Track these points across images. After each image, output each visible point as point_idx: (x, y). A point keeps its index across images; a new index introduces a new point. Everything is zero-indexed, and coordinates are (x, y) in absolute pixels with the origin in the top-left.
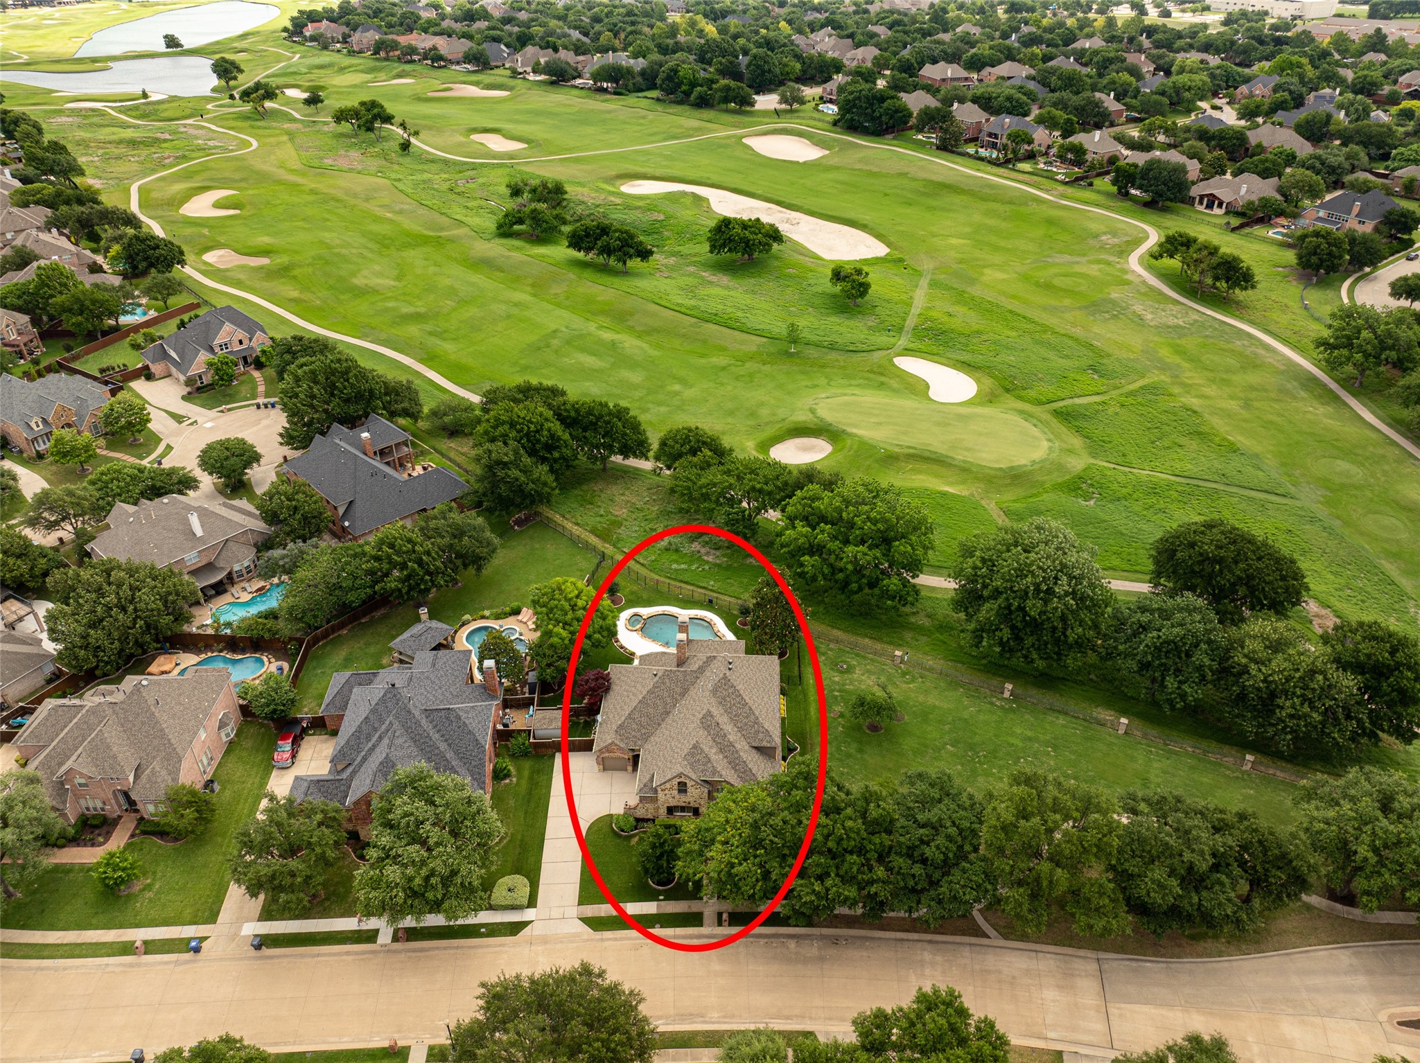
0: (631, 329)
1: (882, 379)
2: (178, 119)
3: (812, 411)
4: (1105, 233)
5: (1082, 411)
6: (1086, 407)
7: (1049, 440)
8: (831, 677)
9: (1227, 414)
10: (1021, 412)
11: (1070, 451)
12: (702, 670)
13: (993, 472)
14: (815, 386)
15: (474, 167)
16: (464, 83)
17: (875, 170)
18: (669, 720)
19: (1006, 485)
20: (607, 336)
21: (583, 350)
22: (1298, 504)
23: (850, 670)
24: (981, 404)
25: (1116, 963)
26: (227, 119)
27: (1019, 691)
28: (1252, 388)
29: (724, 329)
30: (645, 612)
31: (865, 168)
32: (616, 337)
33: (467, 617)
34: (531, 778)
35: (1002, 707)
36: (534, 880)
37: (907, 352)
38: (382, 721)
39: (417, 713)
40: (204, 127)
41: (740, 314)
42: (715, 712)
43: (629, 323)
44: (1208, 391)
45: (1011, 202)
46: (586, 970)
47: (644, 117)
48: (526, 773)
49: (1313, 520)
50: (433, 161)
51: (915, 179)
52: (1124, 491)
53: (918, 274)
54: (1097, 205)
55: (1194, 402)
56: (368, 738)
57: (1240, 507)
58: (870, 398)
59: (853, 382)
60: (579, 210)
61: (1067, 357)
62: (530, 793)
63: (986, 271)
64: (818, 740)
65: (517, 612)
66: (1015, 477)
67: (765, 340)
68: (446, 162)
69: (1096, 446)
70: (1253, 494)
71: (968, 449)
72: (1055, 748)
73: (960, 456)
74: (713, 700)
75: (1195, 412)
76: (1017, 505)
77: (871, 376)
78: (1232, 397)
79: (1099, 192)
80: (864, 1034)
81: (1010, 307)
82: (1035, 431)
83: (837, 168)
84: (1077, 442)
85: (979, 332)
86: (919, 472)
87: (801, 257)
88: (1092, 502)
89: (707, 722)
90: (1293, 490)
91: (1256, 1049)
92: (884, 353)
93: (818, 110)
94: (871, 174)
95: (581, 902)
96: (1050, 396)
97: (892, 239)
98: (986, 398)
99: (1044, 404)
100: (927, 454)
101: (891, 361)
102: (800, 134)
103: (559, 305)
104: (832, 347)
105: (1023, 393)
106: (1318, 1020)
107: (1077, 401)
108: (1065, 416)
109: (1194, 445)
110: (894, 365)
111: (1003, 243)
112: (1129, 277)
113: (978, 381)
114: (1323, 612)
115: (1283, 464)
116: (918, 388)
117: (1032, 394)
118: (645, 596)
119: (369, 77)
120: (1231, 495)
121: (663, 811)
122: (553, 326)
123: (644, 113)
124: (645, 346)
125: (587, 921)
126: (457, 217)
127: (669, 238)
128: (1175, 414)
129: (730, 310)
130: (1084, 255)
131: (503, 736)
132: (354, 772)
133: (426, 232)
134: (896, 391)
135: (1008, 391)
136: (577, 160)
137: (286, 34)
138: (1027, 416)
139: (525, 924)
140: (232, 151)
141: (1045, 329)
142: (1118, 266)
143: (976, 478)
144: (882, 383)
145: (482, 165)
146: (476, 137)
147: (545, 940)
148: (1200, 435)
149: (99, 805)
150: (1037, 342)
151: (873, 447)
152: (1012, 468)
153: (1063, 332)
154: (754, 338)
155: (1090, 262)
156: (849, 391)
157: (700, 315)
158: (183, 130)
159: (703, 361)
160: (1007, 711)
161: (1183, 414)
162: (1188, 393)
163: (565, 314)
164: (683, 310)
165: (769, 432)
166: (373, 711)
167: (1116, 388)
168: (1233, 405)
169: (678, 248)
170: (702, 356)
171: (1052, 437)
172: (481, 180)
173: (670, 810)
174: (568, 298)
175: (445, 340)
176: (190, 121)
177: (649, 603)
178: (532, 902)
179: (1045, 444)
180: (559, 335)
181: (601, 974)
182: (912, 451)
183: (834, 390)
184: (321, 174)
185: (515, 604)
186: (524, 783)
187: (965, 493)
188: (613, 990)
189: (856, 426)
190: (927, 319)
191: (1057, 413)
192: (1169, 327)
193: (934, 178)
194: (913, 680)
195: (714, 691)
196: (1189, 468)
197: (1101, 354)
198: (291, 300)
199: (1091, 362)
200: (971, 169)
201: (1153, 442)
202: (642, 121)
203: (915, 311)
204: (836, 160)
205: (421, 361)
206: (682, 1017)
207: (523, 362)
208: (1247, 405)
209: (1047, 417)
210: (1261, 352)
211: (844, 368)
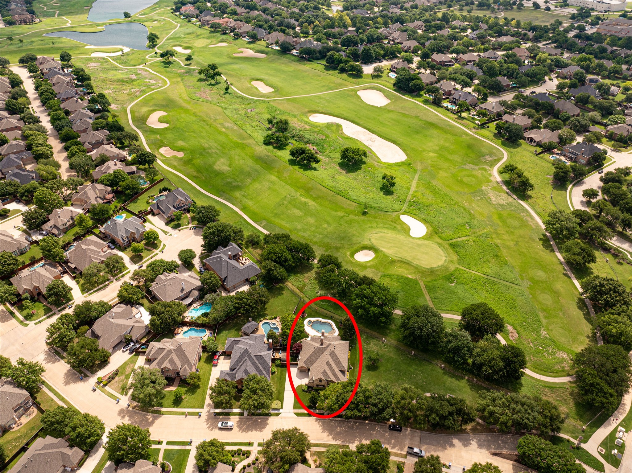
0: (311, 197)
1: (395, 225)
2: (136, 65)
3: (370, 240)
4: (487, 155)
5: (459, 244)
6: (461, 242)
7: (446, 257)
8: (364, 346)
9: (508, 248)
10: (439, 244)
11: (452, 262)
12: (327, 347)
13: (425, 270)
14: (372, 227)
15: (254, 102)
16: (247, 48)
17: (407, 113)
18: (318, 360)
19: (428, 275)
20: (303, 199)
21: (295, 206)
22: (520, 288)
23: (369, 344)
24: (426, 239)
25: (425, 434)
26: (155, 66)
27: (416, 353)
28: (521, 236)
29: (343, 198)
30: (313, 319)
31: (404, 112)
32: (306, 200)
33: (262, 319)
34: (281, 372)
35: (410, 358)
36: (282, 401)
37: (406, 213)
38: (244, 358)
39: (252, 356)
40: (146, 71)
41: (349, 191)
42: (330, 361)
43: (311, 193)
44: (505, 237)
45: (456, 135)
46: (296, 429)
47: (319, 76)
48: (280, 371)
49: (523, 295)
50: (238, 97)
51: (421, 120)
52: (465, 280)
53: (415, 171)
54: (488, 139)
55: (498, 242)
56: (240, 362)
57: (501, 288)
58: (390, 234)
59: (386, 226)
60: (294, 131)
61: (460, 217)
62: (281, 377)
63: (441, 172)
64: (358, 366)
65: (275, 318)
66: (432, 272)
67: (357, 204)
68: (243, 98)
69: (462, 259)
70: (507, 283)
71: (418, 259)
72: (423, 372)
73: (415, 262)
74: (330, 357)
75: (498, 246)
76: (430, 284)
77: (391, 223)
78: (512, 240)
79: (490, 131)
80: (358, 449)
81: (445, 191)
82: (442, 253)
83: (392, 111)
84: (455, 257)
85: (432, 205)
86: (401, 267)
87: (374, 162)
88: (453, 284)
89: (328, 363)
90: (520, 282)
91: (454, 458)
92: (397, 213)
93: (388, 76)
94: (405, 115)
95: (294, 409)
96: (450, 237)
97: (408, 152)
98: (428, 237)
99: (447, 240)
100: (405, 261)
101: (399, 217)
102: (380, 90)
103: (287, 184)
104: (380, 209)
105: (441, 235)
106: (471, 452)
107: (459, 239)
108: (453, 246)
109: (493, 260)
110: (400, 219)
111: (449, 157)
112: (491, 178)
113: (427, 228)
114: (514, 331)
115: (521, 271)
116: (406, 230)
117: (444, 235)
118: (313, 314)
119: (209, 41)
120: (499, 283)
121: (315, 386)
122: (285, 194)
123: (320, 73)
124: (316, 204)
125: (296, 414)
126: (249, 132)
127: (326, 149)
128: (490, 247)
129: (346, 189)
130: (478, 165)
131: (274, 360)
132: (237, 371)
133: (238, 141)
134: (399, 231)
135: (436, 233)
136: (293, 100)
137: (172, 11)
138: (440, 245)
139: (280, 413)
140: (161, 87)
141: (456, 203)
142: (489, 172)
143: (419, 272)
144: (395, 227)
145: (257, 100)
146: (254, 83)
147: (285, 418)
148: (496, 256)
149: (170, 374)
150: (451, 210)
151: (387, 257)
152: (431, 268)
153: (461, 205)
154: (353, 203)
155: (480, 169)
156: (383, 231)
157: (335, 191)
158: (140, 72)
159: (335, 213)
160: (411, 359)
161: (494, 247)
162: (498, 237)
163: (288, 187)
164: (330, 188)
165: (355, 247)
166: (241, 355)
167: (474, 233)
168: (512, 244)
169: (330, 154)
170: (336, 211)
171: (447, 255)
172: (257, 110)
173: (317, 385)
174: (290, 179)
175: (248, 199)
176: (141, 67)
177: (314, 316)
178: (282, 408)
179: (444, 258)
180: (287, 199)
181: (299, 430)
182: (400, 259)
183: (378, 230)
184: (196, 103)
185: (275, 316)
186: (279, 374)
187: (414, 278)
188: (302, 434)
189: (383, 247)
190: (414, 197)
191: (451, 245)
192: (500, 205)
193: (429, 120)
194: (387, 347)
195: (330, 354)
196: (489, 271)
197: (472, 217)
198: (194, 177)
199: (468, 221)
200: (444, 115)
201: (480, 259)
202: (318, 78)
203: (411, 192)
204: (392, 107)
205: (241, 210)
206: (318, 440)
207: (275, 211)
208: (517, 244)
209: (447, 246)
210: (529, 219)
211: (383, 219)
